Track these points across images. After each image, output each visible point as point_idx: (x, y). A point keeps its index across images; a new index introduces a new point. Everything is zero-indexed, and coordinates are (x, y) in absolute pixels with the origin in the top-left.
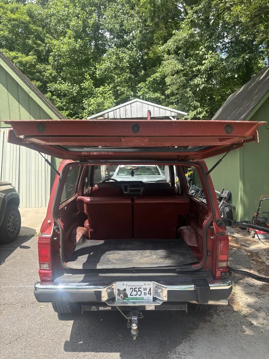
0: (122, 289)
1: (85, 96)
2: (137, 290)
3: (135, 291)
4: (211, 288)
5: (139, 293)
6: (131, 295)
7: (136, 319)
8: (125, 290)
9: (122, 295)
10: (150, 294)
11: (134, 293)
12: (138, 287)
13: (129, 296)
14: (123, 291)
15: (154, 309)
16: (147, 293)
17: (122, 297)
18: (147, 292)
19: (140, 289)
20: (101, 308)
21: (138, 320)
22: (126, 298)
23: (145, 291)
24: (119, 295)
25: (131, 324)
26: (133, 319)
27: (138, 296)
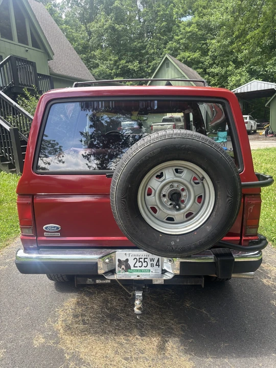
0: (123, 259)
1: (230, 75)
2: (142, 260)
3: (139, 262)
4: (236, 260)
5: (145, 264)
6: (134, 267)
7: (141, 295)
8: (127, 260)
9: (123, 267)
10: (159, 265)
11: (138, 264)
12: (143, 257)
13: (132, 268)
14: (124, 261)
15: (163, 283)
16: (155, 265)
17: (123, 269)
18: (155, 263)
19: (146, 260)
20: (98, 281)
21: (143, 295)
22: (129, 270)
23: (152, 262)
24: (120, 266)
25: (134, 301)
26: (137, 295)
27: (143, 268)
